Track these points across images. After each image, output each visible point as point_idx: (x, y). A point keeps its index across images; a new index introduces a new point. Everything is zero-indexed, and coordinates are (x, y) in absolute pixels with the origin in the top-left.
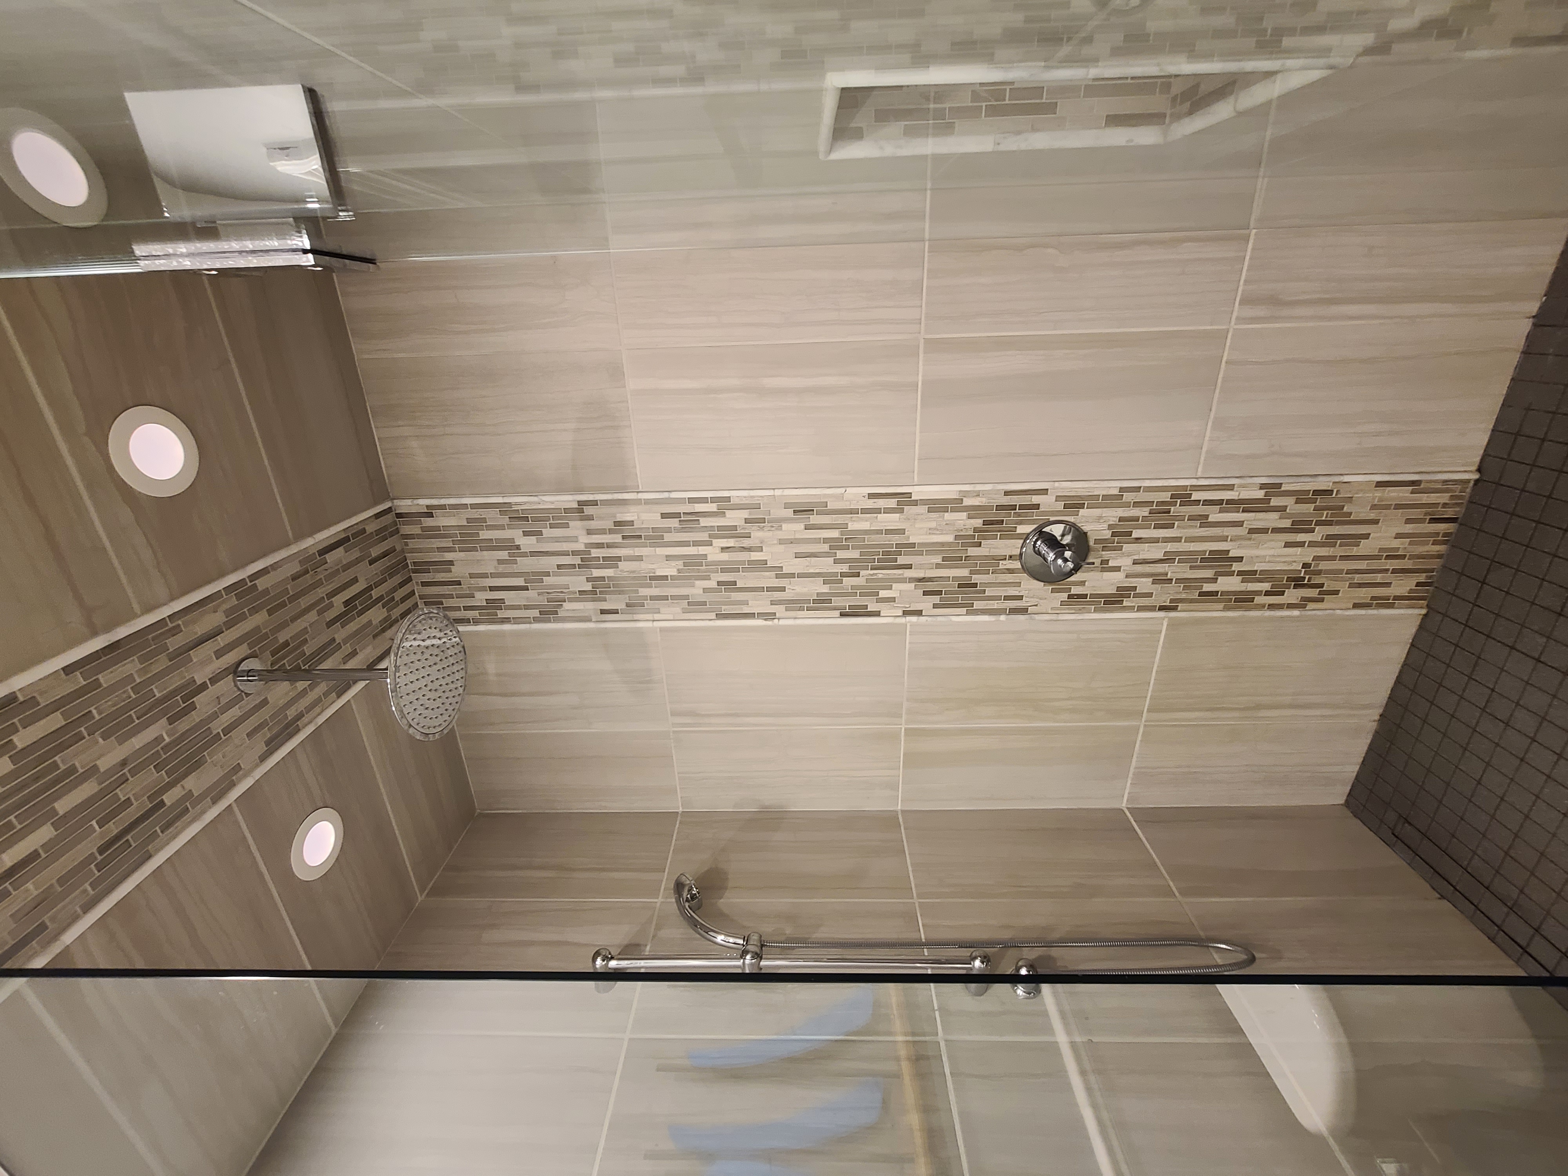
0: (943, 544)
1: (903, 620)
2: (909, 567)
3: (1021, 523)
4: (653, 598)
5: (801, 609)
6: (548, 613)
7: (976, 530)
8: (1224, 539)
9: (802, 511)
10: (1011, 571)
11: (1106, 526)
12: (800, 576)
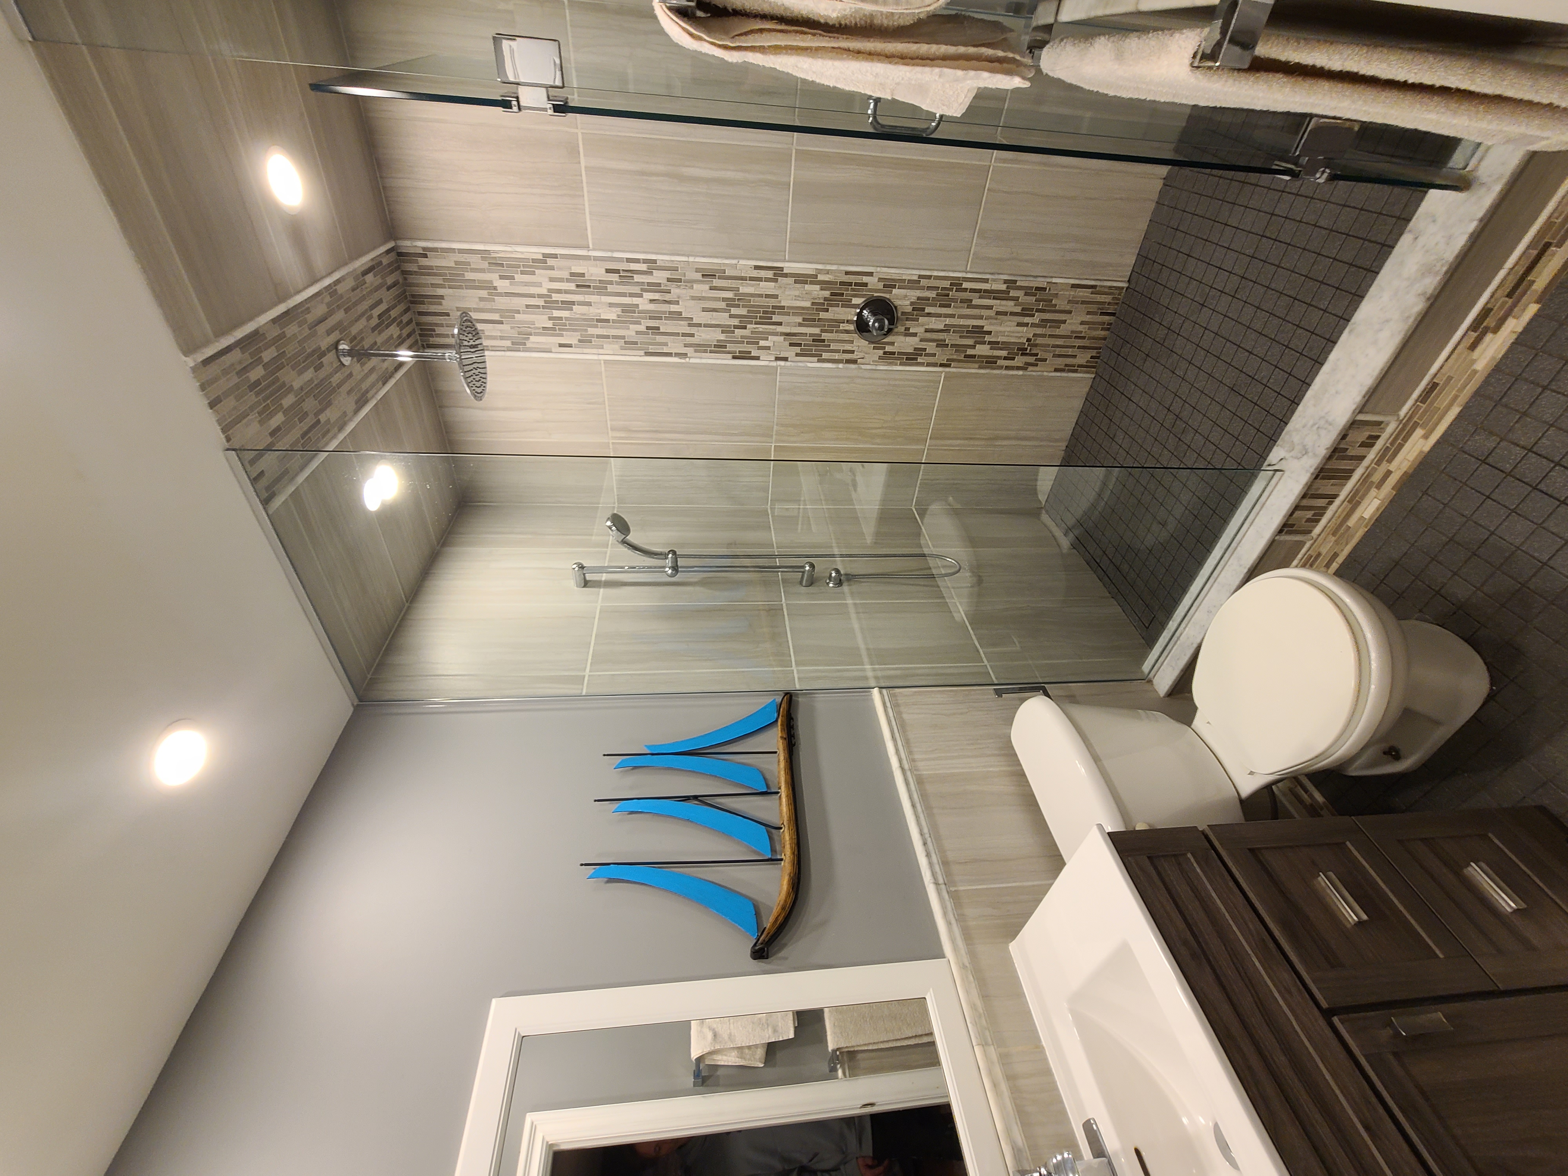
0: (803, 308)
1: (774, 364)
2: (780, 324)
3: (855, 296)
4: (599, 336)
5: (706, 351)
6: (519, 344)
7: (826, 299)
8: (981, 318)
9: (708, 275)
10: (847, 332)
11: (908, 303)
12: (706, 326)
